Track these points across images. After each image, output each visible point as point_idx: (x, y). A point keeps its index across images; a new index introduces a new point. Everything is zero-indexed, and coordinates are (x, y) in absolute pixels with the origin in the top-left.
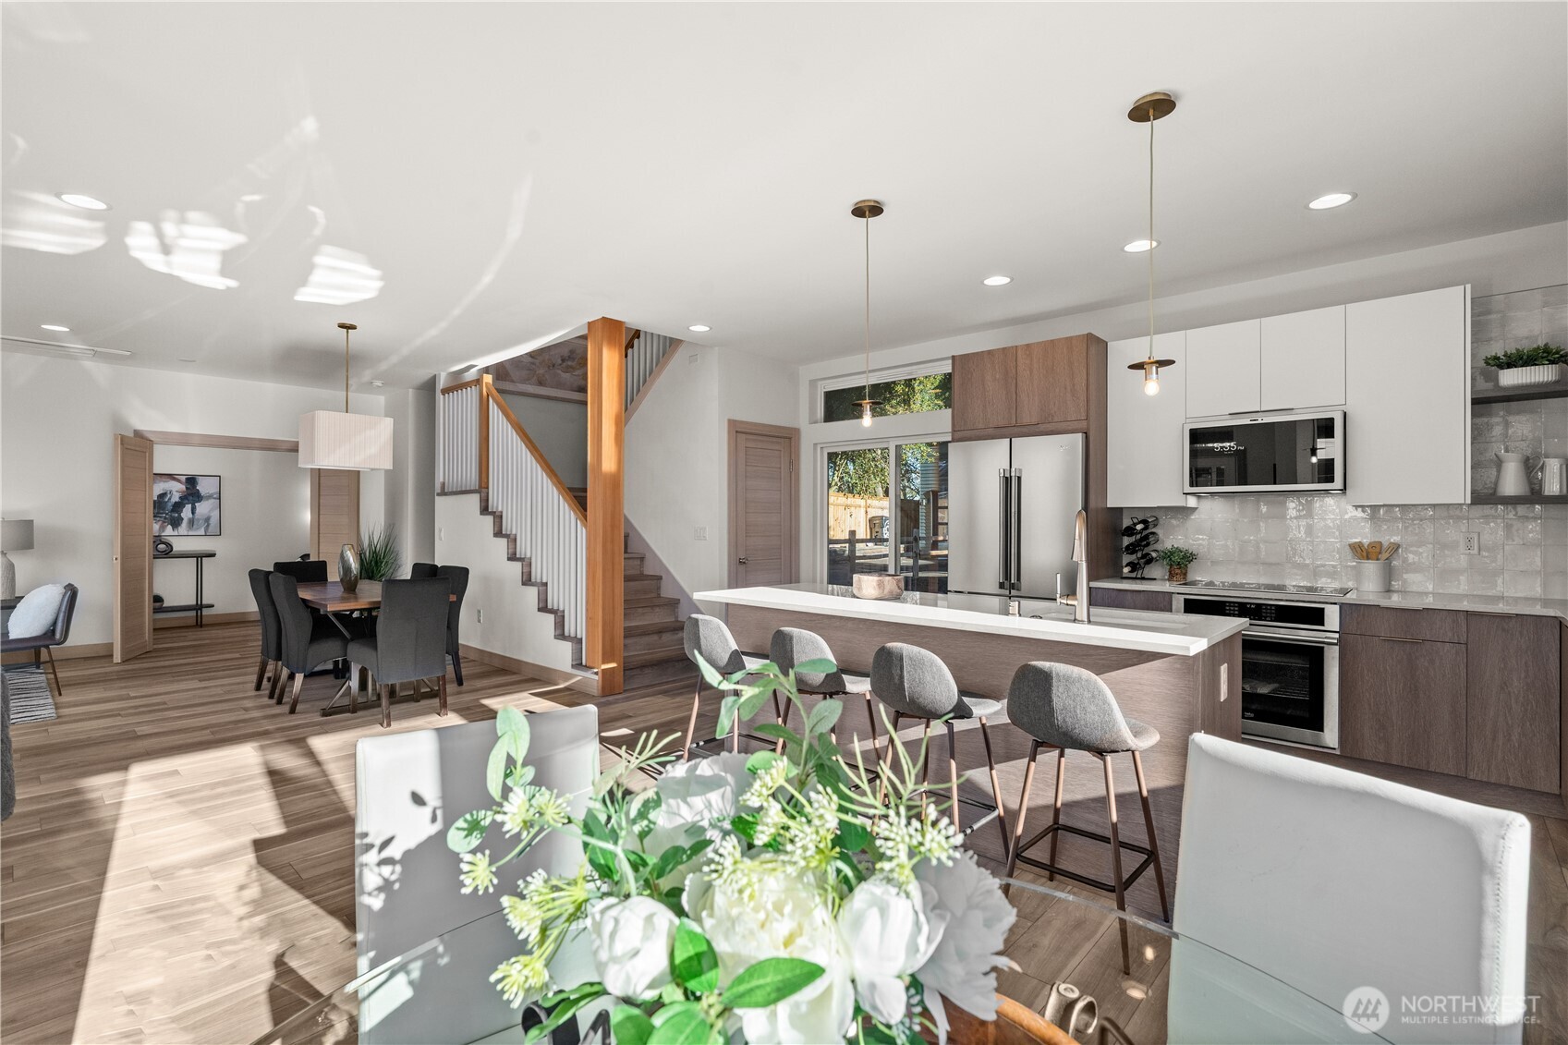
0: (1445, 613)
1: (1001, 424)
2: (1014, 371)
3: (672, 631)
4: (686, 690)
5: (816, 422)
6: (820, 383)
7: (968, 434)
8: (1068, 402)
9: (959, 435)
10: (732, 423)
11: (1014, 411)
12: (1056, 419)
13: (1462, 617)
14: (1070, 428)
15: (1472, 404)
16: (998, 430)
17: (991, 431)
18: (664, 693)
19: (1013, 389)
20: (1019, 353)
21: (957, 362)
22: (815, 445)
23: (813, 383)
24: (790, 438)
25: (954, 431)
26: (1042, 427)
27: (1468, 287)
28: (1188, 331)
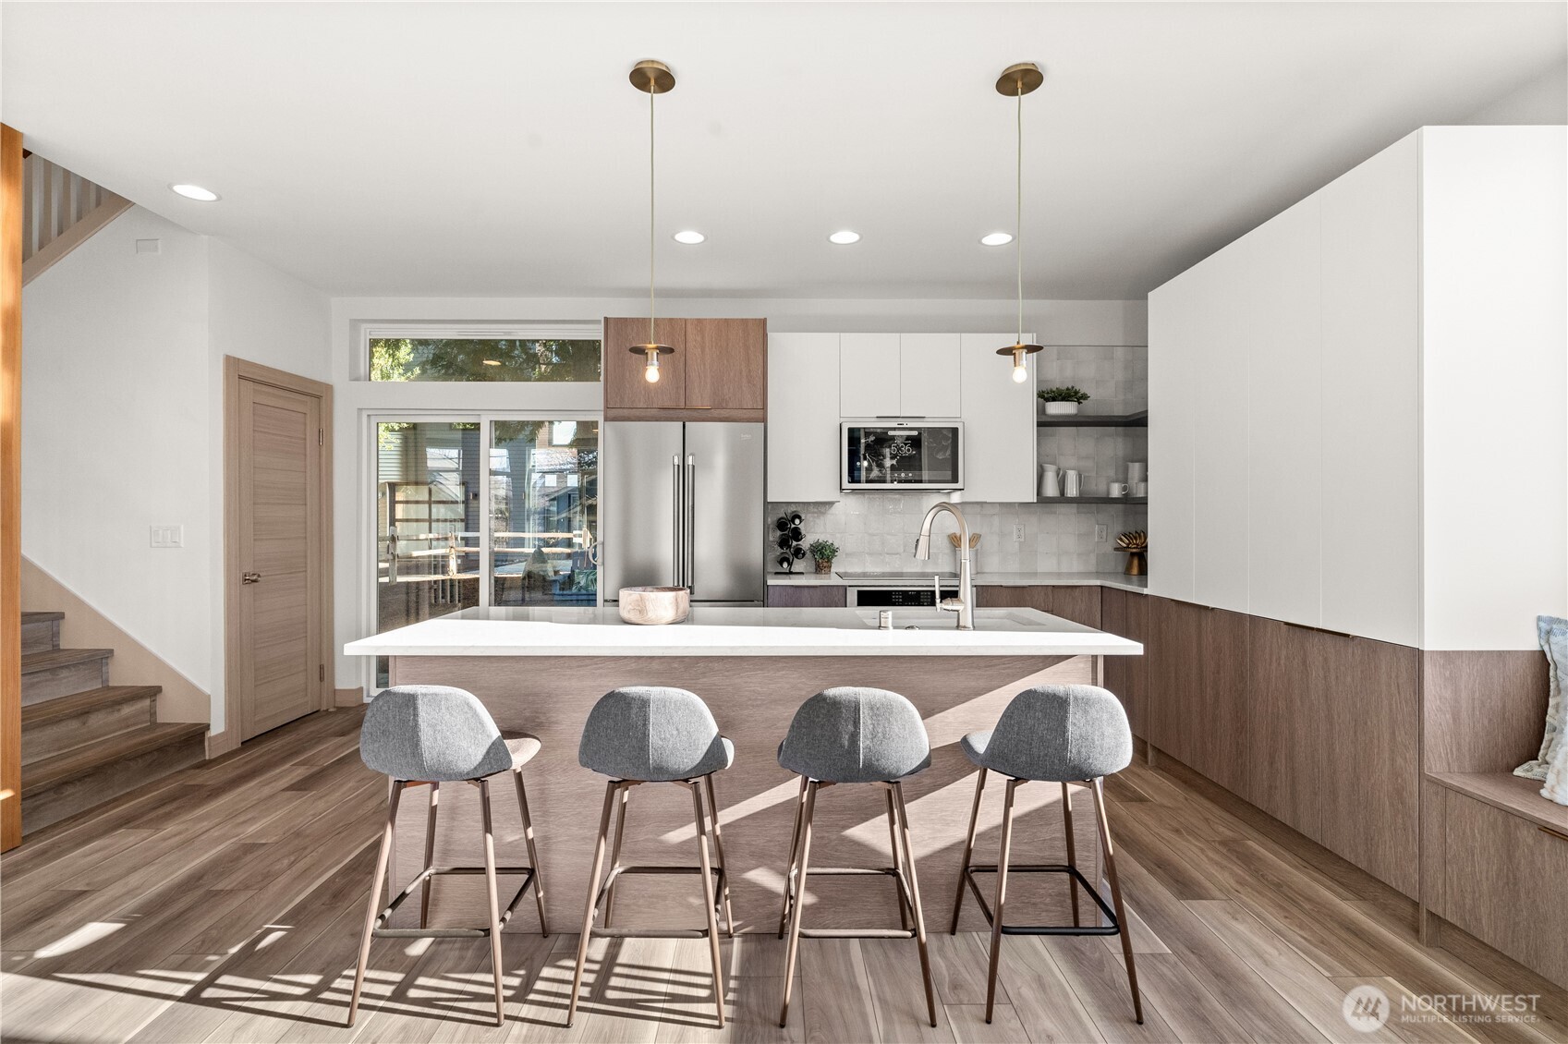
0: (1040, 588)
1: (667, 404)
2: (682, 347)
3: (107, 707)
4: (175, 805)
5: (357, 379)
6: (364, 326)
7: (626, 412)
8: (744, 389)
9: (612, 413)
10: (232, 363)
11: (682, 392)
12: (731, 405)
13: (1050, 589)
14: (745, 416)
15: (1038, 426)
16: (665, 412)
17: (654, 412)
18: (127, 821)
19: (682, 366)
20: (689, 326)
21: (611, 326)
22: (360, 410)
23: (355, 324)
24: (319, 397)
25: (607, 407)
26: (715, 413)
27: (1035, 335)
28: (842, 334)
